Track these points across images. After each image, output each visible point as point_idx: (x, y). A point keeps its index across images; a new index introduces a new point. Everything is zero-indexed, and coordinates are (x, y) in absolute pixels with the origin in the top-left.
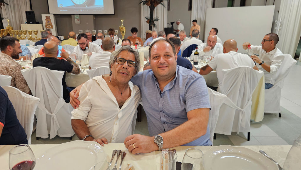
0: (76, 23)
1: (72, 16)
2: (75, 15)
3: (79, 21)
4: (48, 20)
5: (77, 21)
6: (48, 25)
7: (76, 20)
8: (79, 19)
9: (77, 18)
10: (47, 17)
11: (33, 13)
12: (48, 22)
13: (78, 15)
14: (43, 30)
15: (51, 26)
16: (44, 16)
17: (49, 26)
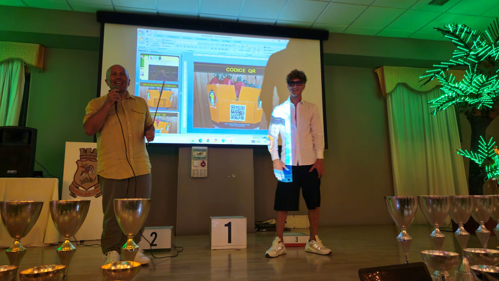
0: (194, 174)
1: (180, 149)
2: (193, 148)
3: (206, 168)
4: (89, 163)
5: (200, 168)
6: (83, 182)
7: (196, 163)
8: (206, 162)
9: (199, 158)
10: (84, 151)
11: (32, 133)
12: (87, 169)
13: (206, 148)
14: (60, 198)
15: (93, 188)
16: (73, 151)
17: (87, 185)
